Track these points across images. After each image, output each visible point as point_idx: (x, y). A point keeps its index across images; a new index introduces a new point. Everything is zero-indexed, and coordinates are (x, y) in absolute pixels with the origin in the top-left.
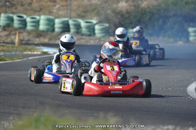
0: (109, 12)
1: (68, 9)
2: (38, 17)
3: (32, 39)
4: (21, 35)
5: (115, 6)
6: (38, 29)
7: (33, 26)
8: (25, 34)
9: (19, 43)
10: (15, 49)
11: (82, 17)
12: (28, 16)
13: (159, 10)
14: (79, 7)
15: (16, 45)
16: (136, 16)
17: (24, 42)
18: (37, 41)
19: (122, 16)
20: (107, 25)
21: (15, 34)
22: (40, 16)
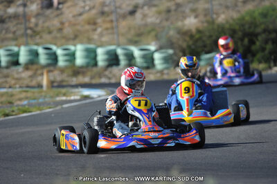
0: (172, 33)
1: (113, 33)
2: (72, 48)
3: (66, 79)
4: (51, 74)
5: (179, 24)
6: (74, 64)
7: (66, 61)
8: (56, 73)
9: (48, 87)
10: (43, 94)
11: (135, 43)
12: (58, 47)
13: (243, 25)
14: (130, 29)
15: (45, 88)
16: (211, 36)
17: (55, 84)
18: (74, 81)
19: (192, 36)
20: (171, 51)
21: (42, 74)
22: (75, 45)
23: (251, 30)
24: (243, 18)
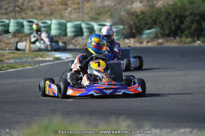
0: (123, 13)
1: (80, 12)
2: (49, 22)
5: (129, 7)
10: (26, 55)
11: (95, 20)
13: (175, 9)
14: (92, 9)
15: (27, 51)
16: (151, 17)
22: (51, 20)
23: (182, 13)
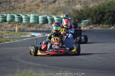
0: (70, 11)
1: (46, 10)
3: (26, 28)
4: (19, 26)
5: (74, 7)
6: (29, 22)
8: (22, 25)
9: (18, 31)
10: (16, 34)
11: (55, 14)
12: (23, 15)
13: (100, 9)
14: (53, 8)
15: (16, 32)
16: (86, 13)
17: (21, 30)
18: (29, 29)
19: (78, 13)
21: (16, 26)
22: (30, 14)
23: (103, 11)
24: (100, 6)
